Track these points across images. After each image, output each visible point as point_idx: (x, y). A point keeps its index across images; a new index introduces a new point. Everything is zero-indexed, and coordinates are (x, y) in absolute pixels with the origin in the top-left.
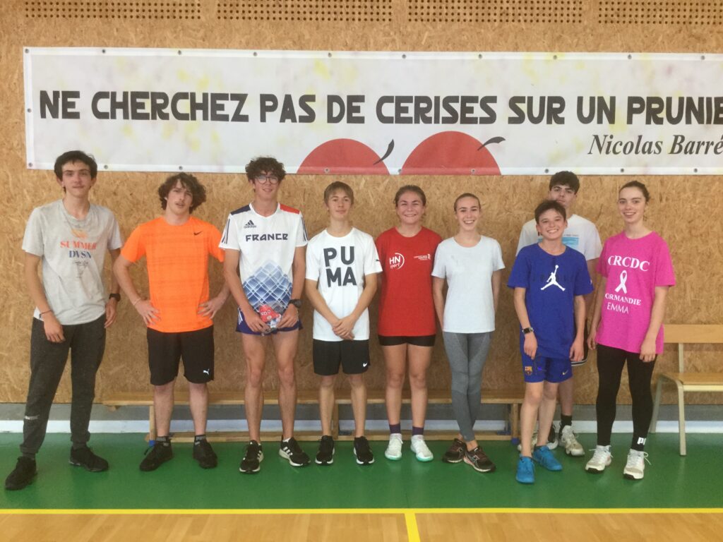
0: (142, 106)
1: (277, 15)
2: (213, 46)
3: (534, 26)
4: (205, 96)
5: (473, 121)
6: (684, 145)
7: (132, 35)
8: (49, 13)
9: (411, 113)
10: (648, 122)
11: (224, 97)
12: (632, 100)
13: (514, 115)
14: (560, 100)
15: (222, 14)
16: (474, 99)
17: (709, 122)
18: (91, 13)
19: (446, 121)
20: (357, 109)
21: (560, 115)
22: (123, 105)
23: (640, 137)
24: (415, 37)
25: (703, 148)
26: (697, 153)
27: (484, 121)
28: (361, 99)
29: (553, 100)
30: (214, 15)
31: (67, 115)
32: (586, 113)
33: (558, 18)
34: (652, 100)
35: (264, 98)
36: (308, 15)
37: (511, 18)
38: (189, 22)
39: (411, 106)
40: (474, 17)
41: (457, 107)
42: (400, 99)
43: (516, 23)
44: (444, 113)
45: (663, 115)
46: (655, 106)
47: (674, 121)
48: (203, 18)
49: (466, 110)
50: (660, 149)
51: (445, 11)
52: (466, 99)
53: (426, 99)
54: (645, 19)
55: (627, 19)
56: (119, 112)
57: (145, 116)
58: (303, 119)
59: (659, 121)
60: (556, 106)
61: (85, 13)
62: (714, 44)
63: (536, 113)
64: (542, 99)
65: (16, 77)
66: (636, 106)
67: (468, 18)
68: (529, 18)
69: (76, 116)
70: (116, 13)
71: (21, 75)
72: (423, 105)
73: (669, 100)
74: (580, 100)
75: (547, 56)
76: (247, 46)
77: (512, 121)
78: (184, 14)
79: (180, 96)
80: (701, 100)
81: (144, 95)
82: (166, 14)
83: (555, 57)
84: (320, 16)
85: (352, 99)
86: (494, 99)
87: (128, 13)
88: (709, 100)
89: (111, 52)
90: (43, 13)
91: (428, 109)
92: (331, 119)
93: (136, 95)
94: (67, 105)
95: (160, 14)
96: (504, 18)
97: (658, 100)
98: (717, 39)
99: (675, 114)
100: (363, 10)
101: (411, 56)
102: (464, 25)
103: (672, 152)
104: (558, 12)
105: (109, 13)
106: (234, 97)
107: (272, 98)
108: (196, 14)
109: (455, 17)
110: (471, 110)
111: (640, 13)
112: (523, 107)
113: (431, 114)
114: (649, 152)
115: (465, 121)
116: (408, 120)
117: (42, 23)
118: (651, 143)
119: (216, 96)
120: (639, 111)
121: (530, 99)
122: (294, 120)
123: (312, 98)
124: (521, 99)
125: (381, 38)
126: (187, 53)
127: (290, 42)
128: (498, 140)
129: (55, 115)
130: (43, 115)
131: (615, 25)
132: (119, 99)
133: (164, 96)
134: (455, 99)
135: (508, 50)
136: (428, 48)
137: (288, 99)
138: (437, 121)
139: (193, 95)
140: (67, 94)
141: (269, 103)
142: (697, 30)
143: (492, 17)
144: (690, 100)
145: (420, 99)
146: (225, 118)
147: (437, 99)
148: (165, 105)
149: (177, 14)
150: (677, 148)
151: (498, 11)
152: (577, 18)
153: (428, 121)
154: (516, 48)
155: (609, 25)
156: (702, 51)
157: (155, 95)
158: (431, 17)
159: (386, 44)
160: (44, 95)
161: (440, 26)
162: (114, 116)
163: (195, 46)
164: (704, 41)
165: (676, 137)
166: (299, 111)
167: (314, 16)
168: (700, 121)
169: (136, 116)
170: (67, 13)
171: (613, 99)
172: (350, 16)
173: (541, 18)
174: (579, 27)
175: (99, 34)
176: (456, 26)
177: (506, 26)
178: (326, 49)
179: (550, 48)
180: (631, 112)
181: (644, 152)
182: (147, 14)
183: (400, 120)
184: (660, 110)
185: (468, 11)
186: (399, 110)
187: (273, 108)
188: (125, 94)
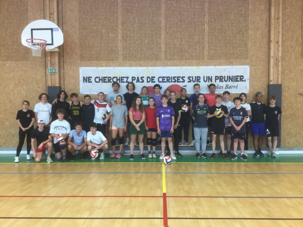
0: (106, 80)
1: (136, 59)
2: (121, 66)
3: (193, 61)
4: (120, 77)
5: (180, 82)
6: (228, 87)
7: (104, 64)
8: (85, 60)
9: (166, 80)
10: (220, 82)
11: (124, 77)
12: (216, 77)
13: (189, 80)
14: (199, 77)
15: (123, 60)
16: (180, 77)
17: (234, 81)
18: (95, 60)
19: (174, 82)
20: (154, 80)
21: (200, 80)
22: (102, 80)
23: (218, 85)
24: (166, 64)
25: (233, 87)
26: (232, 88)
27: (182, 82)
28: (154, 77)
29: (198, 77)
30: (122, 59)
31: (89, 82)
32: (205, 80)
33: (199, 59)
34: (220, 77)
35: (133, 77)
36: (142, 59)
37: (188, 59)
38: (116, 61)
39: (166, 79)
40: (179, 59)
41: (176, 79)
42: (163, 77)
43: (189, 60)
44: (173, 80)
45: (223, 80)
46: (221, 78)
47: (226, 81)
48: (119, 60)
49: (178, 79)
50: (223, 88)
51: (173, 58)
52: (178, 77)
53: (169, 77)
54: (219, 59)
55: (214, 59)
56: (101, 81)
57: (106, 82)
58: (141, 82)
59: (223, 81)
60: (199, 78)
61: (93, 60)
62: (235, 64)
63: (194, 80)
64: (195, 77)
65: (78, 73)
66: (217, 78)
67: (178, 59)
68: (192, 59)
69: (91, 82)
70: (100, 60)
71: (79, 73)
72: (168, 78)
73: (225, 76)
74: (204, 77)
75: (197, 67)
76: (129, 66)
77: (189, 82)
78: (115, 60)
79: (114, 77)
80: (232, 76)
81: (106, 77)
82: (111, 60)
83: (198, 67)
84: (145, 59)
85: (152, 77)
86: (184, 77)
87: (103, 60)
88: (234, 76)
89: (99, 68)
90: (84, 60)
91: (170, 79)
92: (148, 82)
93: (104, 77)
94: (89, 80)
95: (110, 60)
96: (186, 59)
97: (222, 77)
98: (236, 63)
99: (226, 80)
100: (155, 58)
101: (165, 68)
102: (177, 61)
103: (226, 88)
104: (199, 58)
105: (99, 60)
106: (126, 77)
107: (134, 77)
108: (118, 59)
109: (175, 59)
110: (179, 79)
111: (217, 57)
112: (191, 79)
113: (170, 80)
114: (220, 88)
115: (178, 82)
116: (165, 82)
117: (84, 62)
118: (221, 86)
119: (122, 77)
120: (218, 79)
121: (193, 77)
122: (139, 82)
123: (143, 77)
124: (191, 77)
125: (159, 64)
126: (116, 68)
127: (138, 65)
128: (185, 86)
129: (86, 82)
130: (84, 82)
131: (212, 60)
132: (101, 78)
133: (110, 77)
134: (176, 77)
135: (187, 66)
136: (169, 66)
137: (138, 78)
138: (172, 82)
139: (117, 77)
140: (89, 77)
141: (134, 79)
142: (231, 61)
143: (184, 59)
144: (230, 76)
145: (167, 77)
146: (124, 82)
147: (172, 77)
148: (111, 80)
149: (114, 59)
150: (227, 87)
151: (185, 58)
152: (203, 59)
153: (169, 82)
154: (189, 66)
155: (210, 60)
156: (232, 65)
157: (109, 77)
158: (170, 59)
159: (160, 65)
160: (84, 78)
161: (172, 61)
162: (99, 82)
163: (117, 66)
164: (233, 63)
165: (226, 85)
166: (140, 80)
167: (144, 59)
168: (232, 81)
169: (104, 82)
170: (89, 60)
171: (211, 77)
172: (152, 59)
173: (195, 59)
174: (203, 61)
175: (96, 64)
176: (176, 61)
177: (187, 61)
178: (146, 66)
179: (197, 65)
180: (216, 79)
181: (219, 88)
182: (107, 60)
183: (163, 82)
184: (223, 79)
185: (178, 58)
186: (163, 79)
187: (135, 80)
188: (102, 77)
